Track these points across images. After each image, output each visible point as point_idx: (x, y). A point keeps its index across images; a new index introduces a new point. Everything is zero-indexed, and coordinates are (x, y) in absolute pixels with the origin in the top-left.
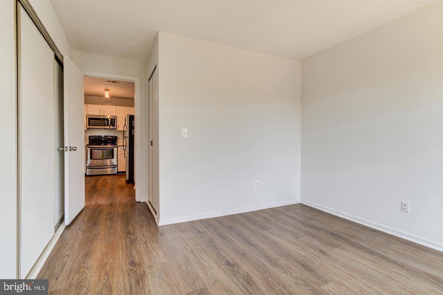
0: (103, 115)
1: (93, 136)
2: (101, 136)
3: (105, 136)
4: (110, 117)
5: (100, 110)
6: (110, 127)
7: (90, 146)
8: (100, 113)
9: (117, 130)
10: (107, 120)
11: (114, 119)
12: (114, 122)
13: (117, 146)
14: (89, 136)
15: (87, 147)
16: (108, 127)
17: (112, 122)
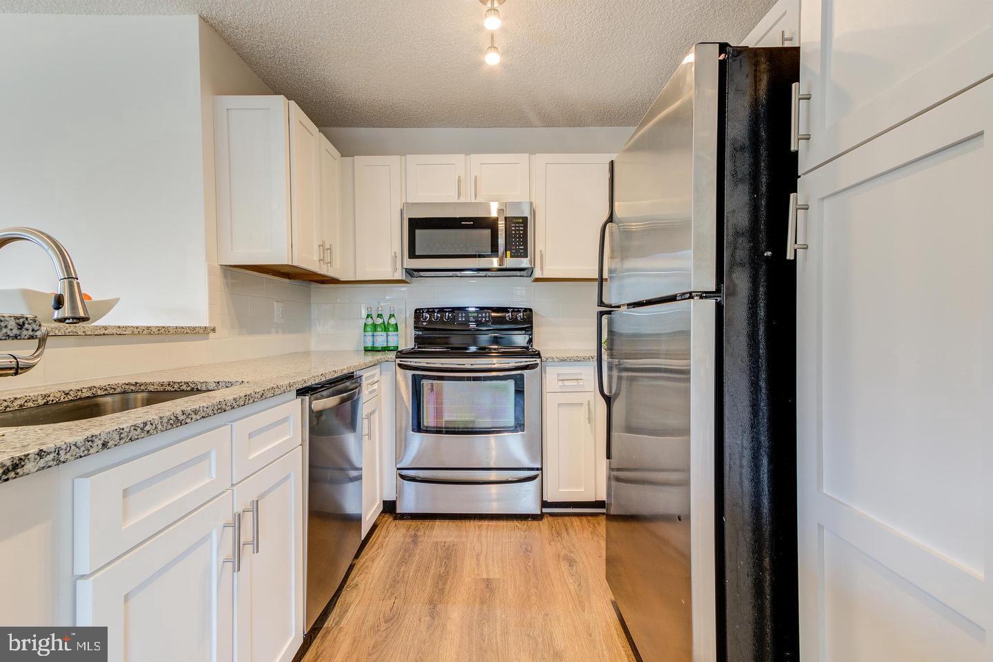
0: (473, 201)
1: (431, 311)
2: (462, 309)
3: (482, 309)
4: (500, 211)
5: (459, 181)
6: (501, 262)
7: (423, 362)
8: (459, 196)
9: (537, 274)
10: (490, 224)
11: (521, 221)
12: (522, 232)
13: (538, 361)
14: (416, 310)
15: (400, 365)
16: (495, 263)
17: (513, 232)
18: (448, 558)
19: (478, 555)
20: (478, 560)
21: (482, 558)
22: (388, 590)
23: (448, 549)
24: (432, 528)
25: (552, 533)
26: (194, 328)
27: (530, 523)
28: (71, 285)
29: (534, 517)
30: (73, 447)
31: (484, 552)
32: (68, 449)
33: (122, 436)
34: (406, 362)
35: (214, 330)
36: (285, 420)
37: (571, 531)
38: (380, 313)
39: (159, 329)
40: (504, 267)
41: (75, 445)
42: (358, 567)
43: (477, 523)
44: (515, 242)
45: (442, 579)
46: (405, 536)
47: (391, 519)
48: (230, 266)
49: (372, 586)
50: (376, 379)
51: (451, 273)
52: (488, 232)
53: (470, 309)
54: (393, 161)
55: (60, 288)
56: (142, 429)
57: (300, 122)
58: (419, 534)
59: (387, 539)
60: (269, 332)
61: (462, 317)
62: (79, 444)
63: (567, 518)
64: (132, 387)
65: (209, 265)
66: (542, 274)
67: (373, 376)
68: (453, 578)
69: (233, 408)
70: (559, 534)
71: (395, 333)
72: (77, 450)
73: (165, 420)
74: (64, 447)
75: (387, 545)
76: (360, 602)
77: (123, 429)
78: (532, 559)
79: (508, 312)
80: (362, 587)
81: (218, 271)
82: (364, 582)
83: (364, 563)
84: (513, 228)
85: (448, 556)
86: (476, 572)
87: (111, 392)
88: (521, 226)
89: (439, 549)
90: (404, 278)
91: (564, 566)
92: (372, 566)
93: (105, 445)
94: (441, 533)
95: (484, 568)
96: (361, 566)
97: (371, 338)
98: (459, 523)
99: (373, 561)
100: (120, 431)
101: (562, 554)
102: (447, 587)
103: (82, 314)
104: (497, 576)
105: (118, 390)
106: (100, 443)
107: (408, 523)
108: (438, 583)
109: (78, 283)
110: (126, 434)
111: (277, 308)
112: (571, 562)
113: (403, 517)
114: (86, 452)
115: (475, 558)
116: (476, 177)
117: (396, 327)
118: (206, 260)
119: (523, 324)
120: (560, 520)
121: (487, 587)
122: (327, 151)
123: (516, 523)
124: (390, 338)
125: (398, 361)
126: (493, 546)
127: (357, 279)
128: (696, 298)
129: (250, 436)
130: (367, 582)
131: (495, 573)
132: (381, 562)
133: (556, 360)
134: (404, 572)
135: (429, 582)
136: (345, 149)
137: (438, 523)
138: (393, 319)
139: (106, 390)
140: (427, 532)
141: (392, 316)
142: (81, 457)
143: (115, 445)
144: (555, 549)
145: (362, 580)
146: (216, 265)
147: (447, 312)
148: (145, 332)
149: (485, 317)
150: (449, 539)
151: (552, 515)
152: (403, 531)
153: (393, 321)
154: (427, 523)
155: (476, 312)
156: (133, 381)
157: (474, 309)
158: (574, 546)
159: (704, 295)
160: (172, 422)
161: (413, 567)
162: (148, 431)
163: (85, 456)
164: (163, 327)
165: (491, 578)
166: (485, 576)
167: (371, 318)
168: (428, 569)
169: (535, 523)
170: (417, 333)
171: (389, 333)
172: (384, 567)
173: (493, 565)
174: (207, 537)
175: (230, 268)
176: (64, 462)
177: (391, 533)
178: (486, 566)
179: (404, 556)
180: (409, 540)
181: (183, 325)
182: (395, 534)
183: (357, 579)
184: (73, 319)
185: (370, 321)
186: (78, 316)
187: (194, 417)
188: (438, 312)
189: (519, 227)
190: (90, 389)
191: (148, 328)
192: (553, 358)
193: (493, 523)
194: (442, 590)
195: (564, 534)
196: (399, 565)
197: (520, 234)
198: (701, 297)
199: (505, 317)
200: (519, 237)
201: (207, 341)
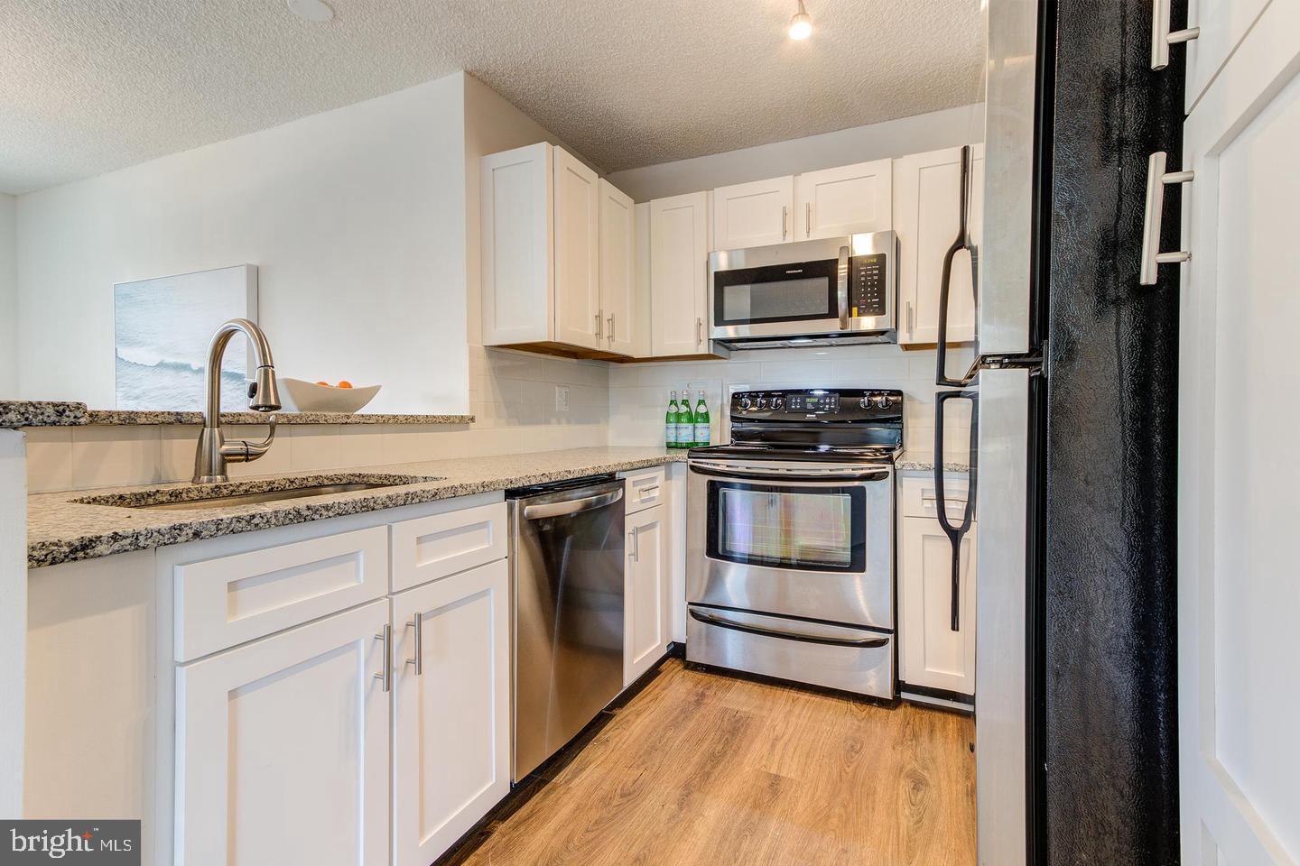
0: (802, 238)
1: (753, 395)
4: (843, 250)
5: (785, 214)
6: (844, 325)
7: (722, 464)
8: (784, 235)
9: (903, 338)
10: (826, 270)
11: (875, 260)
12: (876, 278)
13: (889, 468)
14: (734, 395)
15: (692, 468)
16: (833, 326)
17: (863, 279)
18: (733, 734)
19: (776, 739)
20: (773, 746)
21: (780, 745)
22: (640, 757)
23: (738, 721)
24: (728, 689)
25: (904, 733)
26: (449, 417)
27: (874, 710)
28: (266, 374)
29: (881, 702)
30: (155, 534)
31: (786, 737)
32: (149, 535)
33: (220, 527)
34: (702, 463)
35: (472, 419)
36: (482, 525)
37: (938, 735)
38: (685, 398)
39: (407, 418)
40: (848, 330)
41: (159, 532)
42: (619, 718)
43: (794, 694)
44: (866, 293)
45: (715, 759)
46: (689, 693)
47: (681, 667)
48: (495, 346)
49: (624, 746)
50: (657, 484)
51: (778, 343)
52: (825, 281)
53: (816, 393)
54: (698, 198)
55: (257, 377)
56: (249, 522)
57: (568, 168)
58: (708, 693)
59: (665, 692)
60: (548, 422)
61: (796, 404)
62: (163, 531)
63: (938, 715)
64: (357, 479)
65: (470, 347)
66: (911, 338)
67: (653, 479)
68: (728, 763)
69: (387, 507)
70: (915, 736)
71: (706, 425)
72: (161, 537)
73: (281, 515)
74: (144, 533)
75: (663, 699)
76: (603, 762)
77: (222, 520)
78: (855, 764)
79: (864, 396)
80: (612, 744)
81: (482, 352)
82: (617, 739)
83: (626, 716)
84: (863, 273)
85: (735, 730)
86: (764, 762)
87: (337, 482)
88: (876, 269)
89: (726, 719)
90: (712, 352)
91: (905, 786)
92: (633, 723)
93: (197, 535)
94: (739, 697)
95: (777, 758)
96: (622, 719)
97: (673, 431)
98: (767, 689)
99: (638, 715)
100: (218, 523)
101: (908, 767)
102: (716, 773)
103: (273, 403)
104: (792, 775)
105: (344, 481)
106: (191, 532)
107: (699, 676)
108: (705, 764)
109: (273, 371)
110: (226, 525)
111: (559, 393)
112: (918, 783)
113: (695, 667)
114: (172, 540)
115: (770, 744)
116: (808, 205)
117: (706, 417)
118: (468, 341)
119: (887, 414)
120: (926, 715)
121: (772, 785)
122: (611, 198)
123: (852, 706)
124: (698, 432)
125: (690, 461)
126: (803, 731)
127: (654, 356)
128: (993, 366)
129: (420, 540)
130: (621, 739)
131: (790, 771)
132: (647, 719)
133: (919, 468)
134: (669, 739)
135: (696, 759)
136: (640, 194)
137: (738, 683)
138: (702, 407)
139: (332, 480)
140: (719, 694)
141: (701, 402)
142: (165, 544)
143: (211, 536)
144: (899, 757)
145: (616, 737)
146: (480, 346)
147: (774, 396)
148: (391, 421)
149: (830, 404)
150: (745, 709)
151: (914, 704)
152: (689, 685)
153: (702, 409)
154: (726, 681)
155: (825, 396)
156: (357, 472)
157: (822, 393)
158: (933, 760)
159: (1012, 361)
160: (291, 516)
161: (683, 735)
162: (256, 525)
163: (171, 543)
164: (412, 416)
165: (782, 774)
166: (773, 771)
167: (676, 405)
168: (701, 741)
169: (883, 712)
170: (736, 424)
171: (697, 425)
172: (647, 726)
173: (792, 758)
174: (353, 645)
175: (493, 349)
176: (144, 548)
177: (674, 685)
178: (782, 758)
179: (677, 717)
180: (692, 698)
181: (435, 414)
182: (677, 686)
183: (610, 733)
184: (266, 407)
185: (674, 409)
186: (268, 404)
187: (325, 513)
188: (763, 396)
189: (872, 270)
190: (316, 478)
191: (394, 417)
192: (913, 465)
193: (817, 699)
194: (708, 775)
195: (925, 738)
196: (667, 728)
197: (872, 281)
198: (1003, 366)
199: (858, 403)
200: (872, 286)
201: (466, 432)
